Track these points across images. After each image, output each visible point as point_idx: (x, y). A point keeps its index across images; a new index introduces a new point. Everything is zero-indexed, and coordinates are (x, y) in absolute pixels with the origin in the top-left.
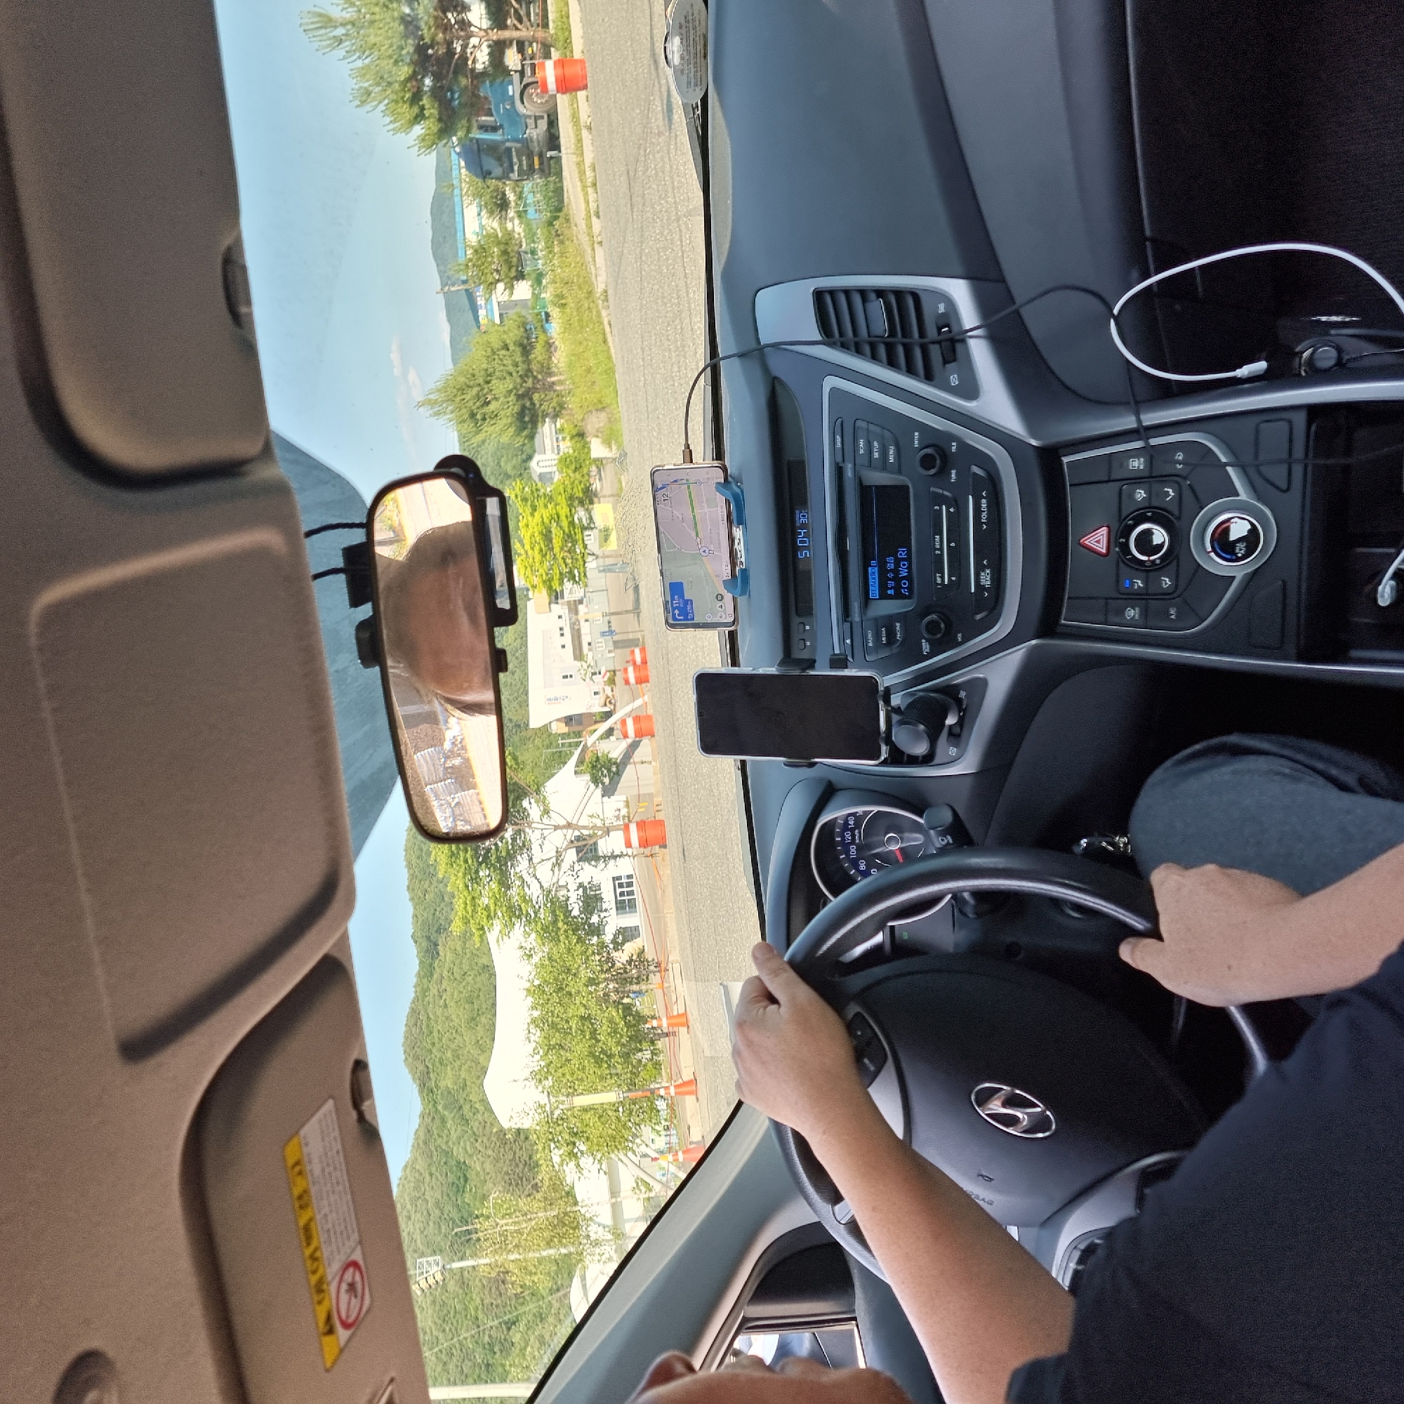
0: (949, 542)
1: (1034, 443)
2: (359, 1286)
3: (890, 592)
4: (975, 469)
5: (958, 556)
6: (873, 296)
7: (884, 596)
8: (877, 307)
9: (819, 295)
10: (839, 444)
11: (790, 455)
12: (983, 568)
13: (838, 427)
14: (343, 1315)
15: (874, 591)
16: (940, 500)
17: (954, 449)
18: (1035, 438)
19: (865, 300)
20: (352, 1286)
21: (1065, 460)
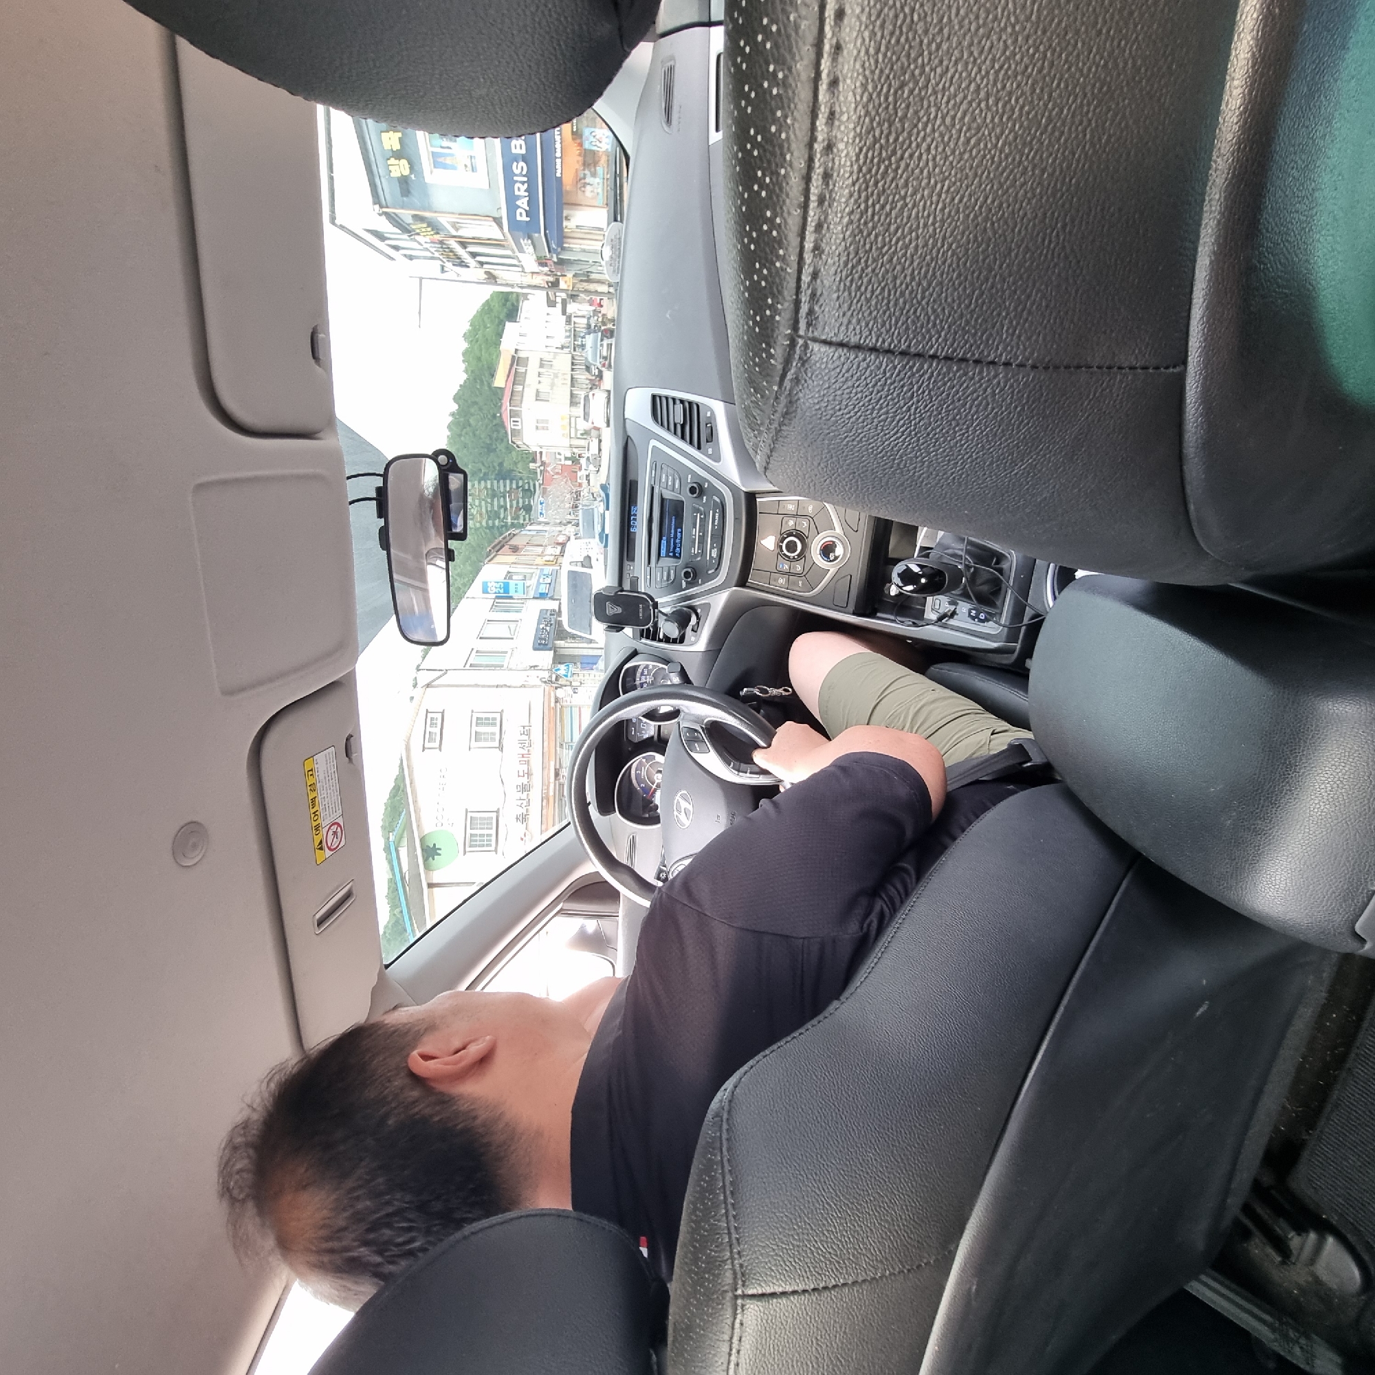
0: (699, 532)
1: (744, 489)
2: (339, 834)
3: (671, 554)
4: (715, 498)
5: (702, 540)
6: (678, 402)
7: (668, 556)
8: (679, 407)
9: (654, 397)
10: (653, 475)
11: (631, 477)
12: (714, 547)
13: (655, 466)
14: (329, 845)
15: (663, 552)
16: (698, 511)
17: (706, 486)
18: (743, 486)
19: (674, 403)
20: (335, 833)
21: (758, 500)
